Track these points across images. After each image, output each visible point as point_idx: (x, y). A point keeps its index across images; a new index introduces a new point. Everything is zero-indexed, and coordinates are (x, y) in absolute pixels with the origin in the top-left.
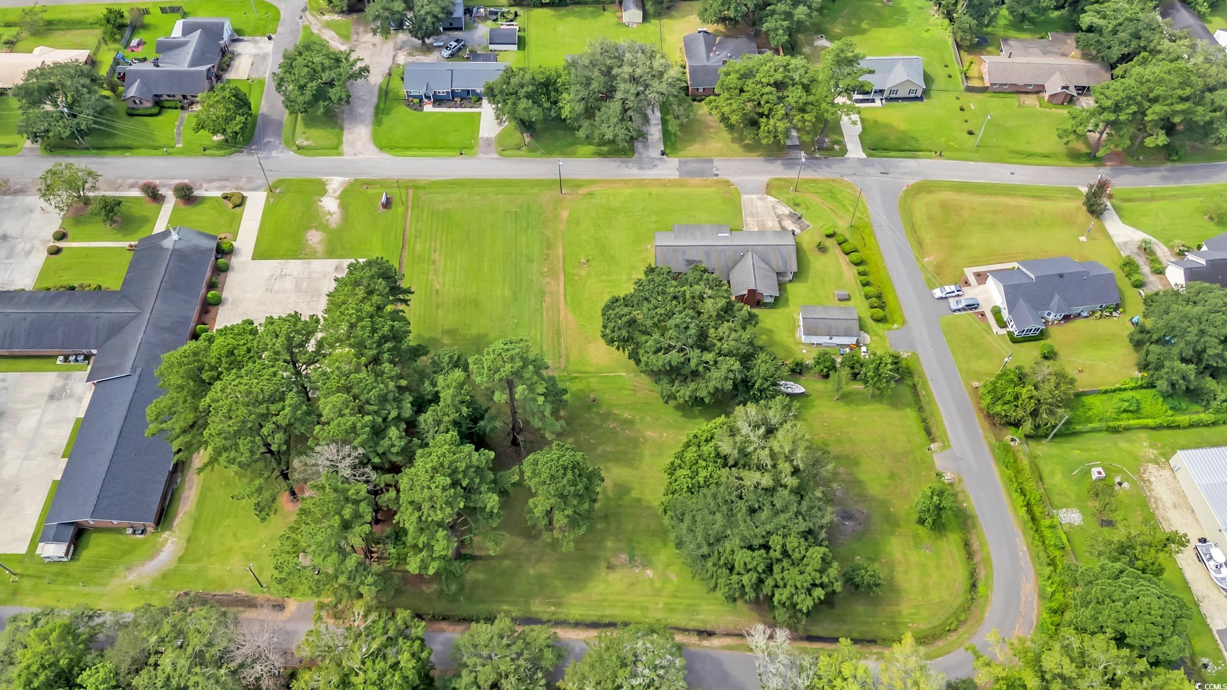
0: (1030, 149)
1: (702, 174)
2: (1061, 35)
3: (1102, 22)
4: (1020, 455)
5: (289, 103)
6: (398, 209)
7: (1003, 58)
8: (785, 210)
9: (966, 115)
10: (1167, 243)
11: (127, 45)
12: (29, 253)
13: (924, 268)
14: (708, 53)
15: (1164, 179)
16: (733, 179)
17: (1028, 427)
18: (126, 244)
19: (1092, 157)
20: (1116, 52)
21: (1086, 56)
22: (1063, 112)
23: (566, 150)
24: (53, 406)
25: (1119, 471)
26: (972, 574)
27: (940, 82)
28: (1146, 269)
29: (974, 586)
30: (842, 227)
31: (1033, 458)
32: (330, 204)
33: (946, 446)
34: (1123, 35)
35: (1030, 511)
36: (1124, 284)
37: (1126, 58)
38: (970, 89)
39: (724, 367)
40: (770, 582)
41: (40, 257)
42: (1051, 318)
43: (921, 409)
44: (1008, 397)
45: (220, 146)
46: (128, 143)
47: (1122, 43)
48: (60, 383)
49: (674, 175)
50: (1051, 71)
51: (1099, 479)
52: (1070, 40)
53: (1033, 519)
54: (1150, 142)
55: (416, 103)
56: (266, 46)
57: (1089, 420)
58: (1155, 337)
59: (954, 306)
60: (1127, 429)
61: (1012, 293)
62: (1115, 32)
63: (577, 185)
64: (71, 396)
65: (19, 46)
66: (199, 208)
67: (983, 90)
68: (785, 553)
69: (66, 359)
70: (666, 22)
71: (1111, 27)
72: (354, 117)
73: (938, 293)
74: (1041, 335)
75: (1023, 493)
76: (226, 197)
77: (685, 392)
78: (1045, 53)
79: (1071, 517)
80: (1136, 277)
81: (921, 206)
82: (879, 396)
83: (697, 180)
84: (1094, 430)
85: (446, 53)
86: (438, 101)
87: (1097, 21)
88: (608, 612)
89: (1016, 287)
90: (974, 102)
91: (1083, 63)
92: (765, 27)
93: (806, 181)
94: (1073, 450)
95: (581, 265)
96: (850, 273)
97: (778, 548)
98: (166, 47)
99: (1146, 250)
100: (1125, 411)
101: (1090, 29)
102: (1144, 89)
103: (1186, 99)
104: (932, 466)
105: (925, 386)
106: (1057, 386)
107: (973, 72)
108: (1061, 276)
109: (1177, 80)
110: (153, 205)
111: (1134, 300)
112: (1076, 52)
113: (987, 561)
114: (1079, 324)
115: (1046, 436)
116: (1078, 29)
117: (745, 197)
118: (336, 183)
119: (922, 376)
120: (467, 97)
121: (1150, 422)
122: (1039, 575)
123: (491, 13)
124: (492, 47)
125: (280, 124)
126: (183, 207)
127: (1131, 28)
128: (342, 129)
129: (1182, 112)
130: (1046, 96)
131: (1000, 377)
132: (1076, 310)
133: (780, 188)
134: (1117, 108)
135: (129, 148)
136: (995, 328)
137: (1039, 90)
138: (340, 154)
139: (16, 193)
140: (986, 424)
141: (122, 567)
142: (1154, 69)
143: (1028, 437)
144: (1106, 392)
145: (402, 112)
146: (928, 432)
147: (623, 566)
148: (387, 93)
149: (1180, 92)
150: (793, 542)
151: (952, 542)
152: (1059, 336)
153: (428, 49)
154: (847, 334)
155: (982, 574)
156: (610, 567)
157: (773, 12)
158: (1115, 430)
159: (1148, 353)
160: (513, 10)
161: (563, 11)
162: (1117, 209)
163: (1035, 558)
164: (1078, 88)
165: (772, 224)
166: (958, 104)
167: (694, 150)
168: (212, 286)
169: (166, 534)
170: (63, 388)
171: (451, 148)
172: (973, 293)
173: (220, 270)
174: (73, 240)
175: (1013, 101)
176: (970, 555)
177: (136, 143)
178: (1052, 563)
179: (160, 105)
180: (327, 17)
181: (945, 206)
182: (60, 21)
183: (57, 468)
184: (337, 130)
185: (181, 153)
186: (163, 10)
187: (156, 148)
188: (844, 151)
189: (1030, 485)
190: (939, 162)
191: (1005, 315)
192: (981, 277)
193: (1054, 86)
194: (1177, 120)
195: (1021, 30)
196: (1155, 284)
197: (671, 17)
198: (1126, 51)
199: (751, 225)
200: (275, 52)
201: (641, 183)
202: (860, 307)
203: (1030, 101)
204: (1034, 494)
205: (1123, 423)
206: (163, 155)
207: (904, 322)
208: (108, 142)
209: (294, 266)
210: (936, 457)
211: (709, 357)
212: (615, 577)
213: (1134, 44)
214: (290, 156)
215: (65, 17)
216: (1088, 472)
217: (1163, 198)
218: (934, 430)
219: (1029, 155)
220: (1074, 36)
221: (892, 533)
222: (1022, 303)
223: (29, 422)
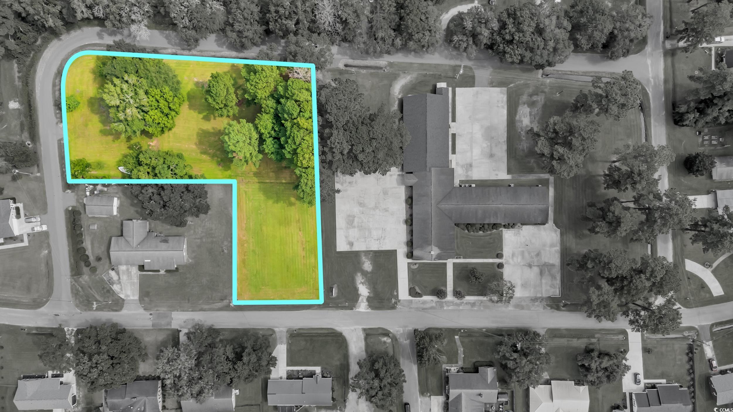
1: (159, 315)
4: (27, 136)
8: (116, 288)
12: (513, 255)
13: (48, 246)
16: (142, 311)
24: (469, 161)
30: (87, 276)
31: (22, 134)
32: (364, 291)
41: (506, 251)
48: (469, 173)
49: (174, 315)
55: (326, 373)
66: (433, 286)
69: (470, 186)
76: (420, 295)
79: (14, 105)
83: (162, 311)
86: (312, 375)
93: (101, 310)
96: (87, 242)
110: (458, 288)
117: (137, 297)
118: (363, 306)
126: (442, 288)
128: (366, 351)
133: (117, 304)
135: (485, 335)
136: (21, 207)
138: (364, 330)
139: (534, 300)
140: (39, 153)
145: (333, 366)
148: (344, 385)
165: (124, 278)
167: (162, 334)
168: (412, 231)
169: (400, 97)
170: (467, 171)
171: (302, 335)
172: (27, 230)
174: (492, 264)
183: (454, 128)
184: (369, 350)
185: (454, 331)
187: (469, 335)
188: (77, 333)
192: (21, 239)
206: (464, 329)
207: (66, 211)
209: (375, 247)
214: (392, 329)
223: (477, 152)
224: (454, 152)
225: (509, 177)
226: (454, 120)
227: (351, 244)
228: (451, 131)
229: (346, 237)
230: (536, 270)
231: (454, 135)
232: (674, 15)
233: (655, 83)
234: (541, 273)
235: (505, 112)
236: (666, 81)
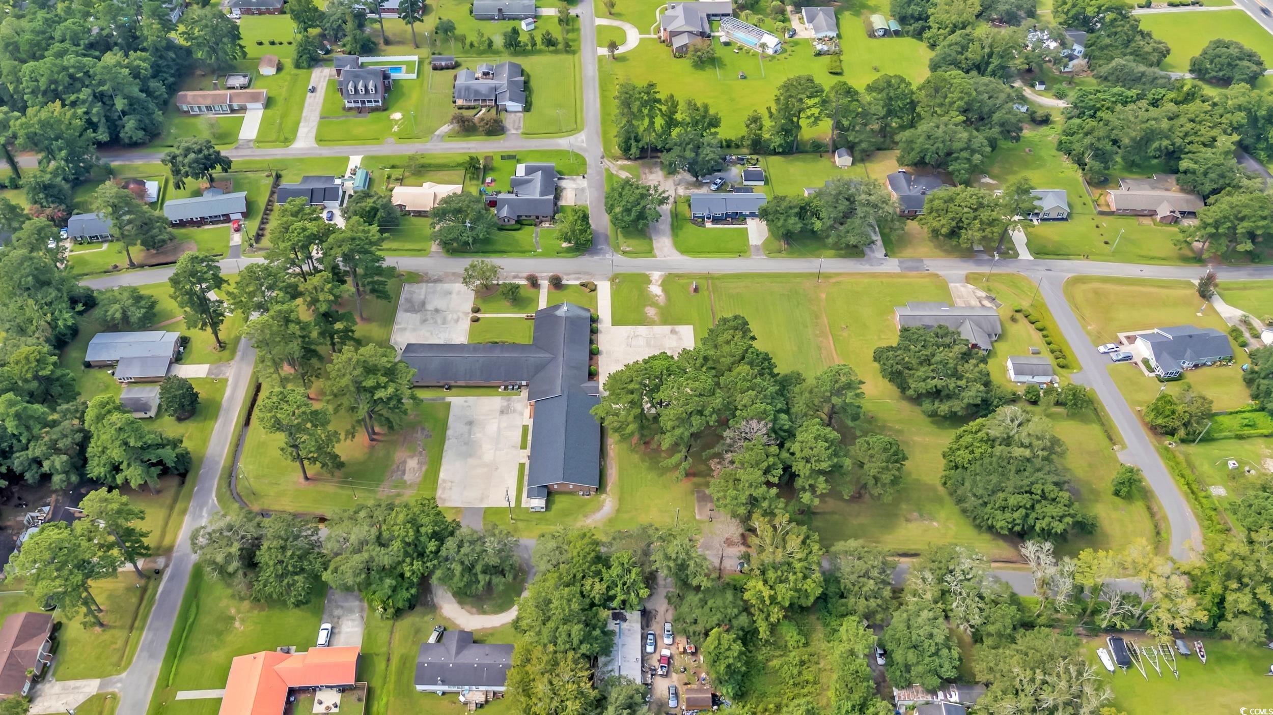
0: (1152, 254)
1: (917, 269)
2: (1163, 176)
3: (1196, 166)
4: (1177, 454)
5: (615, 221)
6: (704, 293)
7: (1123, 191)
8: (983, 294)
9: (1100, 231)
10: (1259, 317)
11: (483, 182)
12: (457, 321)
13: (1089, 333)
14: (909, 185)
15: (1250, 275)
16: (940, 273)
17: (1182, 433)
18: (524, 315)
19: (1198, 259)
20: (1208, 187)
21: (1183, 190)
22: (1174, 229)
23: (814, 254)
24: (505, 417)
25: (1246, 463)
26: (1156, 526)
27: (1078, 208)
28: (1247, 335)
29: (1158, 533)
30: (1025, 304)
31: (1187, 456)
32: (655, 289)
33: (1124, 447)
34: (1212, 176)
35: (1190, 488)
36: (1234, 345)
37: (1216, 192)
38: (1102, 213)
39: (974, 389)
40: (1033, 515)
41: (466, 324)
42: (1185, 365)
43: (1103, 425)
44: (1167, 413)
45: (568, 250)
46: (503, 248)
47: (1212, 180)
48: (505, 404)
49: (898, 270)
50: (1160, 200)
51: (1235, 469)
52: (1172, 179)
53: (1193, 492)
54: (1241, 248)
55: (699, 221)
56: (582, 183)
57: (1221, 431)
58: (1262, 375)
59: (1115, 358)
60: (1249, 437)
61: (1159, 347)
62: (1205, 174)
63: (828, 276)
64: (514, 411)
65: (405, 181)
66: (565, 292)
67: (1112, 213)
68: (1044, 496)
69: (506, 388)
70: (868, 165)
71: (1202, 170)
72: (657, 232)
73: (1102, 349)
74: (1179, 378)
75: (1183, 476)
76: (583, 285)
77: (944, 408)
78: (1153, 188)
79: (1218, 491)
80: (1241, 339)
81: (1080, 291)
82: (1072, 416)
83: (914, 273)
84: (1226, 438)
85: (714, 187)
86: (716, 220)
87: (1192, 166)
88: (913, 547)
89: (1159, 344)
90: (1105, 222)
91: (1182, 195)
92: (951, 168)
93: (994, 275)
94: (1213, 450)
95: (843, 329)
96: (1037, 336)
97: (1039, 492)
98: (517, 184)
99: (1246, 322)
100: (1247, 425)
101: (1185, 172)
102: (1234, 211)
103: (1264, 218)
104: (1117, 461)
105: (1103, 409)
106: (1202, 404)
107: (1102, 200)
108: (1191, 336)
109: (1258, 205)
110: (533, 290)
111: (1242, 355)
112: (1175, 187)
113: (1165, 518)
114: (1205, 370)
115: (1194, 441)
116: (1176, 171)
117: (951, 285)
118: (656, 276)
119: (1099, 403)
120: (737, 217)
121: (1265, 432)
122: (1202, 526)
123: (739, 159)
124: (745, 183)
125: (607, 237)
126: (554, 291)
127: (1219, 170)
128: (651, 239)
129: (1263, 227)
130: (1158, 217)
131: (1158, 400)
132: (1203, 360)
133: (975, 279)
134: (1217, 224)
135: (504, 252)
136: (1146, 373)
137: (1152, 214)
138: (654, 256)
139: (438, 281)
140: (1150, 433)
141: (581, 516)
142: (1238, 198)
143: (1183, 441)
144: (1231, 413)
145: (691, 228)
146: (1111, 439)
147: (916, 520)
148: (677, 215)
149: (1260, 213)
150: (1049, 487)
151: (1138, 507)
152: (1192, 377)
153: (699, 184)
154: (1045, 374)
155: (1163, 526)
156: (908, 520)
157: (957, 159)
158: (1240, 437)
159: (1259, 385)
160: (755, 157)
161: (791, 157)
162: (1221, 295)
163: (1197, 516)
164: (1183, 213)
165: (974, 302)
166: (1094, 223)
167: (908, 252)
168: (591, 342)
169: (604, 496)
170: (508, 406)
171: (731, 252)
172: (1126, 349)
173: (594, 332)
174: (486, 312)
175: (1134, 221)
176: (1152, 515)
177: (509, 249)
178: (1210, 518)
179: (520, 223)
180: (620, 162)
181: (1096, 292)
182: (430, 165)
183: (523, 456)
184: (647, 241)
185: (542, 255)
186: (503, 158)
187: (524, 252)
188: (1016, 255)
189: (1187, 472)
190: (1086, 262)
191: (1153, 363)
192: (1131, 339)
193: (1164, 211)
194: (1259, 232)
195: (1131, 172)
196: (1254, 345)
197: (870, 162)
198: (1215, 186)
199: (960, 303)
200: (590, 186)
201: (873, 275)
202: (1047, 358)
203: (1146, 221)
204: (1191, 478)
205: (1246, 432)
206: (530, 257)
207: (1081, 368)
208: (489, 248)
209: (642, 330)
210: (1118, 454)
211: (962, 383)
212: (912, 526)
213: (1221, 182)
214: (619, 258)
215: (432, 161)
216: (1226, 464)
217: (1251, 288)
218: (1114, 437)
219: (1153, 258)
220: (1174, 177)
221: (1097, 501)
222: (1165, 355)
223: (492, 427)
224: (525, 428)
225: (448, 399)
226: (522, 466)
227: (673, 332)
228: (528, 451)
229: (681, 339)
230: (430, 307)
231: (523, 447)
232: (133, 608)
233: (201, 509)
234: (423, 304)
235: (442, 475)
236: (184, 512)
